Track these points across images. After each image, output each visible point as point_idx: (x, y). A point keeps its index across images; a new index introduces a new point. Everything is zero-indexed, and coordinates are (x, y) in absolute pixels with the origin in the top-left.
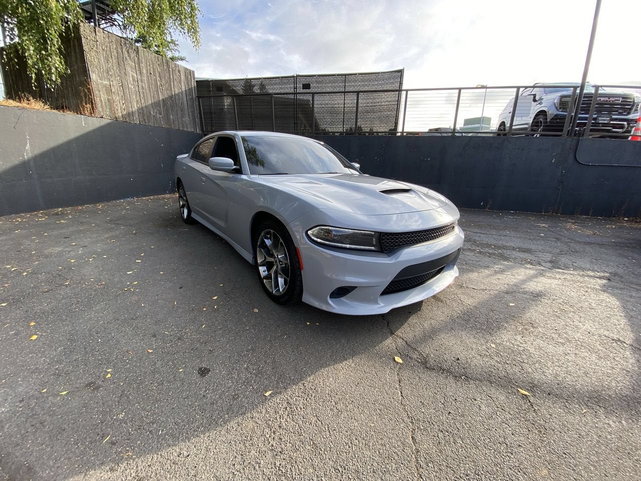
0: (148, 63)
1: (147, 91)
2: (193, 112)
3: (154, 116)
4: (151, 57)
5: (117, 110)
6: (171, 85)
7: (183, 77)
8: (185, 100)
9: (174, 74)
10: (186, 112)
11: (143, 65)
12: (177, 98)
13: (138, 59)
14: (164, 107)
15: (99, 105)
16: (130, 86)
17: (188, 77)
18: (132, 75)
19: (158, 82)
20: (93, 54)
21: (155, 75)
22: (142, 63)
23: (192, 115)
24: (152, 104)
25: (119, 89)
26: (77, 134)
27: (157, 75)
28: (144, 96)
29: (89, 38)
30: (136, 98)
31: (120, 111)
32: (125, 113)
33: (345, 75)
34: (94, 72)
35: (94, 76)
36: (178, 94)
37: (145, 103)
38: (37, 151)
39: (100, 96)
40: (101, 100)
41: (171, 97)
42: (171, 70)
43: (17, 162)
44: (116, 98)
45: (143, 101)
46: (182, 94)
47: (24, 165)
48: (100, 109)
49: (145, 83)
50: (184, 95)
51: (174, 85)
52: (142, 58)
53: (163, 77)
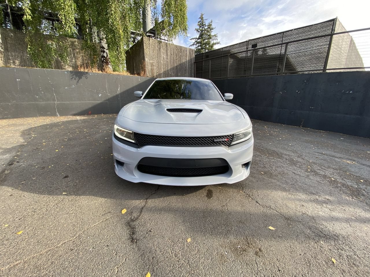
0: (171, 50)
1: (169, 63)
2: (191, 71)
3: (171, 74)
4: (173, 47)
5: (154, 73)
6: (181, 59)
7: (188, 53)
8: (188, 65)
9: (183, 52)
10: (187, 71)
11: (169, 51)
12: (184, 64)
13: (167, 49)
14: (176, 70)
15: (147, 72)
16: (161, 62)
17: (191, 53)
18: (163, 57)
19: (175, 58)
20: (147, 50)
21: (174, 55)
22: (168, 50)
23: (191, 72)
24: (170, 69)
25: (156, 64)
26: (137, 84)
27: (175, 54)
28: (167, 66)
29: (146, 43)
30: (163, 67)
31: (155, 73)
32: (157, 74)
33: (283, 33)
34: (147, 57)
35: (146, 59)
36: (184, 63)
37: (167, 69)
38: (122, 91)
39: (148, 68)
40: (148, 69)
41: (180, 65)
42: (182, 51)
43: (115, 95)
44: (155, 68)
45: (166, 68)
46: (186, 62)
47: (117, 96)
48: (147, 73)
49: (168, 59)
50: (188, 62)
51: (183, 58)
52: (168, 48)
53: (178, 55)
